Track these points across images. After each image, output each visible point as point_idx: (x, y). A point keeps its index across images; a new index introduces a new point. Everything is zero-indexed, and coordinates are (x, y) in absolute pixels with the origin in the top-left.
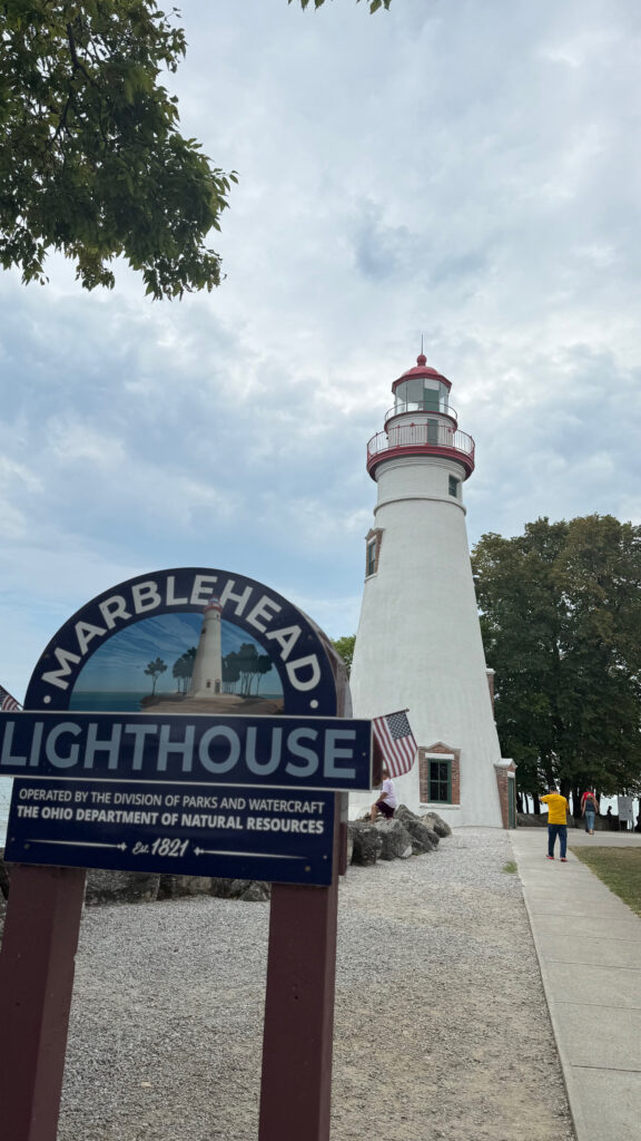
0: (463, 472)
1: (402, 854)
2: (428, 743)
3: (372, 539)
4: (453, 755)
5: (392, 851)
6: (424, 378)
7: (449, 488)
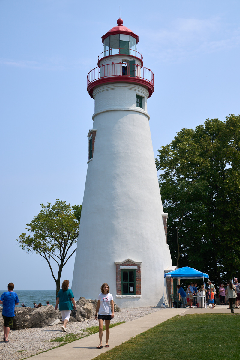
1: (51, 324)
2: (121, 260)
3: (91, 136)
4: (137, 266)
5: (44, 322)
6: (119, 34)
7: (136, 102)
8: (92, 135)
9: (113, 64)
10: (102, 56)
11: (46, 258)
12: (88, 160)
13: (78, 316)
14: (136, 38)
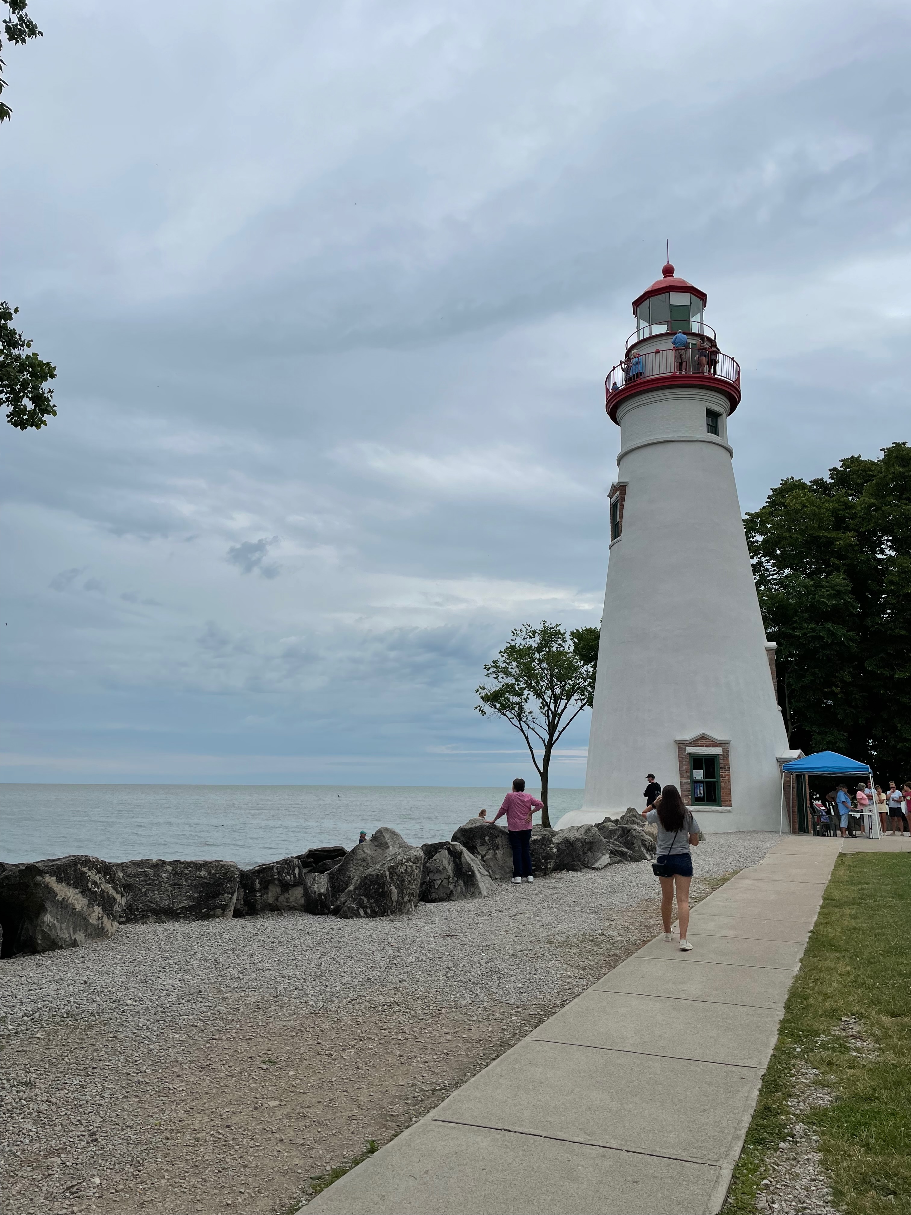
0: (726, 403)
1: (593, 864)
2: (688, 735)
3: (616, 495)
4: (721, 748)
5: (580, 861)
6: (669, 292)
7: (707, 424)
8: (618, 493)
9: (657, 352)
10: (634, 340)
11: (522, 730)
12: (609, 542)
13: (640, 848)
14: (702, 299)
